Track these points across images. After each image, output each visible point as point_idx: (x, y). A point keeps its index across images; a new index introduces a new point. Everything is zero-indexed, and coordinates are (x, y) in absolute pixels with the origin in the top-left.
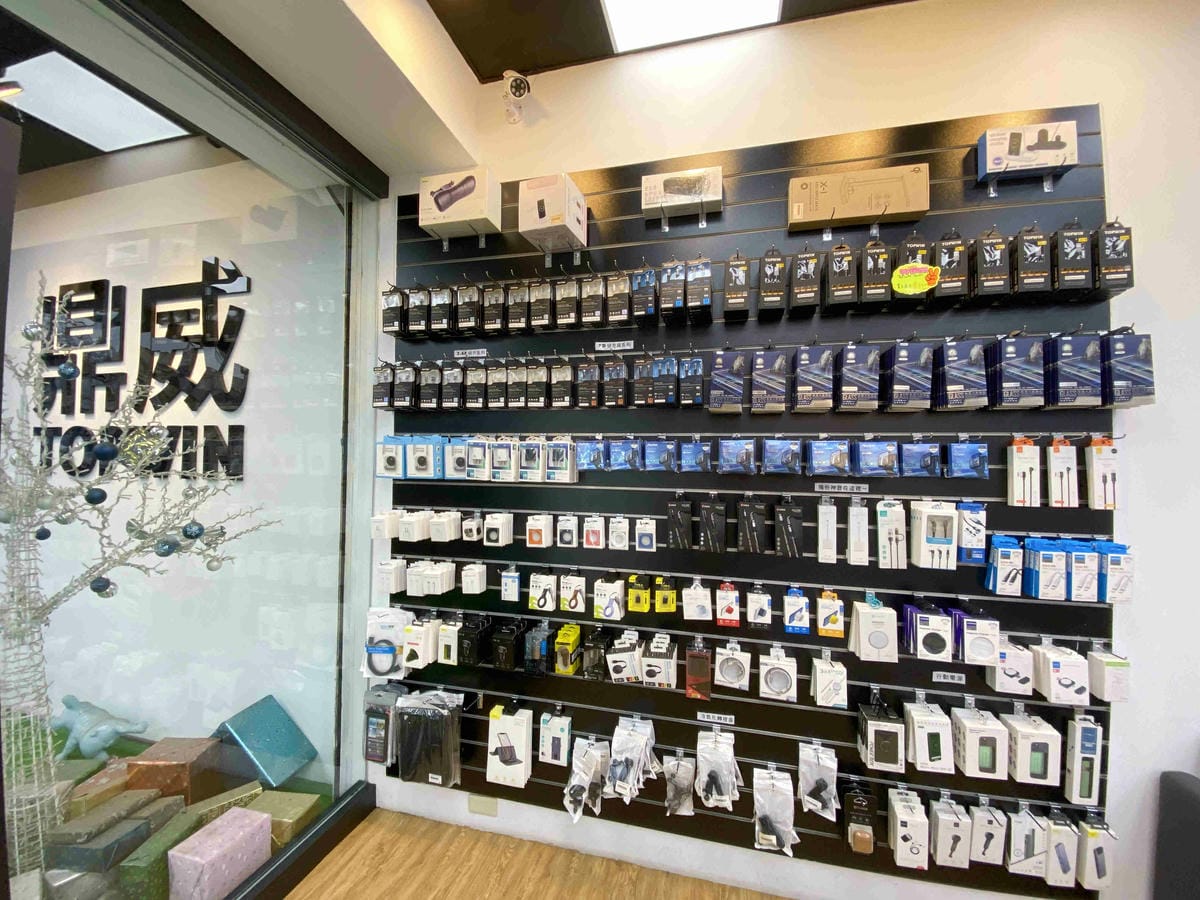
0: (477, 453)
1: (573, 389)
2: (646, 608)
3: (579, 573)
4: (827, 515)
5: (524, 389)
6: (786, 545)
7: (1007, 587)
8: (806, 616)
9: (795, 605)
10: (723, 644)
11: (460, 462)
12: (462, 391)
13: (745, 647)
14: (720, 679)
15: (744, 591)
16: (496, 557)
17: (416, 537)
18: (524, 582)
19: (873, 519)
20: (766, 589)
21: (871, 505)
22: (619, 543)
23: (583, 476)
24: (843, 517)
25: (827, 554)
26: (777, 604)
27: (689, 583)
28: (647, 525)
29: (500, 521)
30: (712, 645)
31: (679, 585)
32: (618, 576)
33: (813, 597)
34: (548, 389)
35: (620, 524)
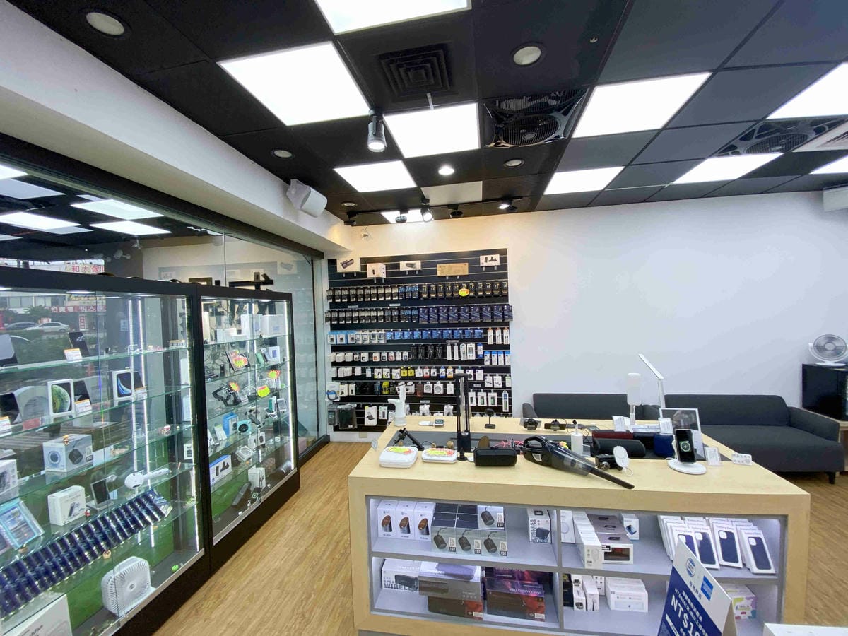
0: (358, 336)
1: (384, 317)
2: (406, 375)
3: (388, 368)
4: (449, 348)
5: (370, 318)
6: (439, 356)
7: (487, 363)
8: (444, 373)
9: (442, 371)
10: (426, 383)
11: (352, 339)
12: (352, 318)
13: (431, 383)
14: (425, 391)
15: (430, 368)
16: (363, 365)
17: (341, 360)
18: (373, 371)
19: (459, 349)
20: (436, 368)
21: (459, 345)
22: (399, 359)
23: (388, 341)
24: (452, 349)
25: (449, 358)
26: (438, 371)
27: (416, 368)
28: (406, 353)
29: (365, 355)
30: (423, 383)
31: (414, 369)
32: (399, 368)
33: (446, 368)
34: (377, 318)
35: (399, 353)
